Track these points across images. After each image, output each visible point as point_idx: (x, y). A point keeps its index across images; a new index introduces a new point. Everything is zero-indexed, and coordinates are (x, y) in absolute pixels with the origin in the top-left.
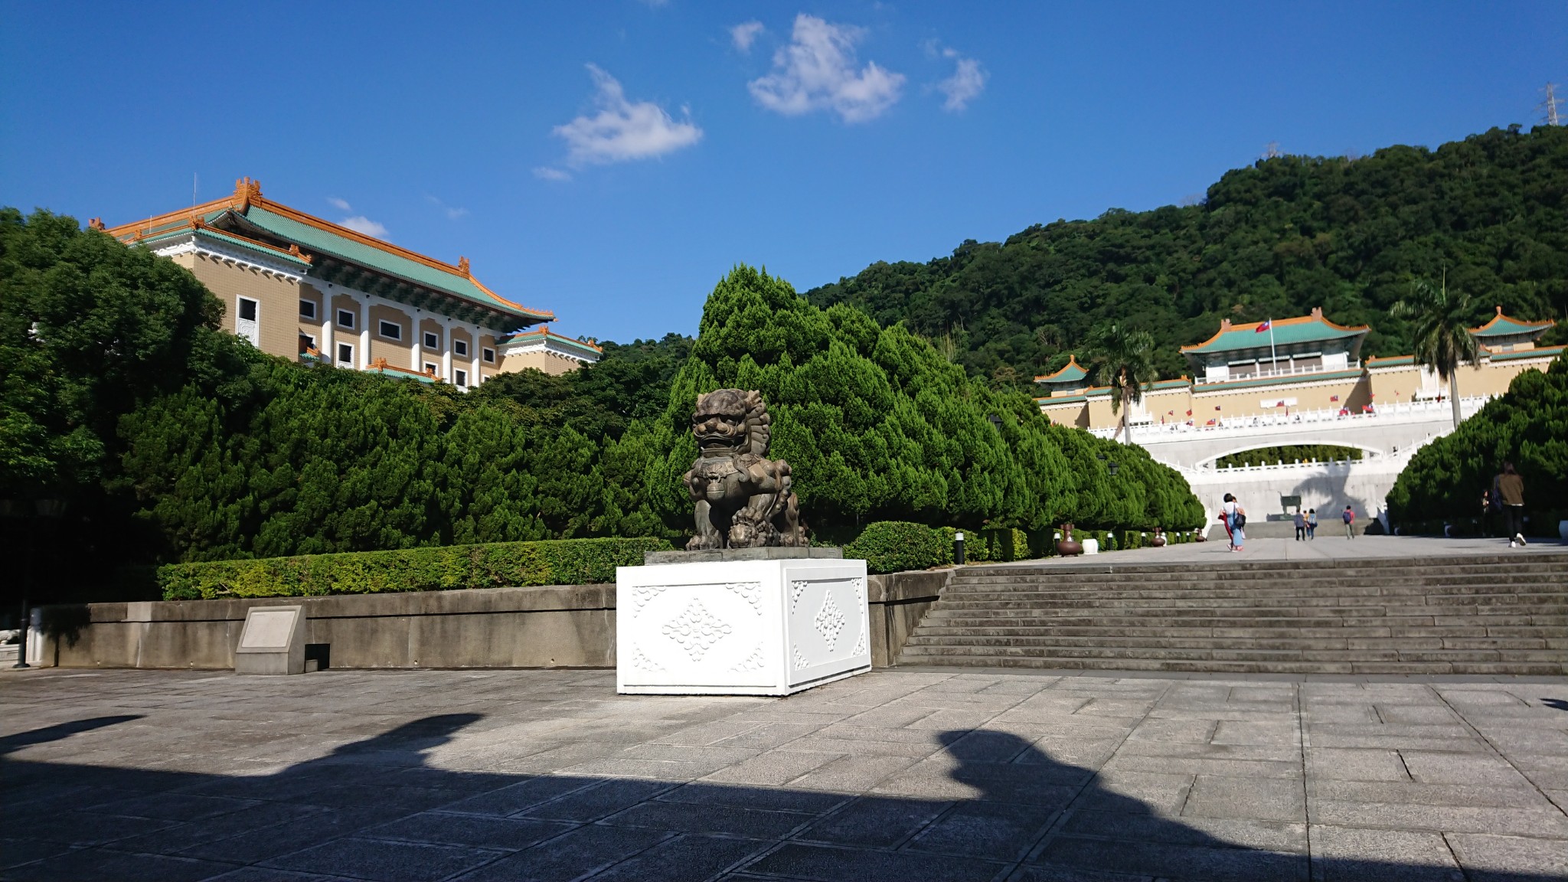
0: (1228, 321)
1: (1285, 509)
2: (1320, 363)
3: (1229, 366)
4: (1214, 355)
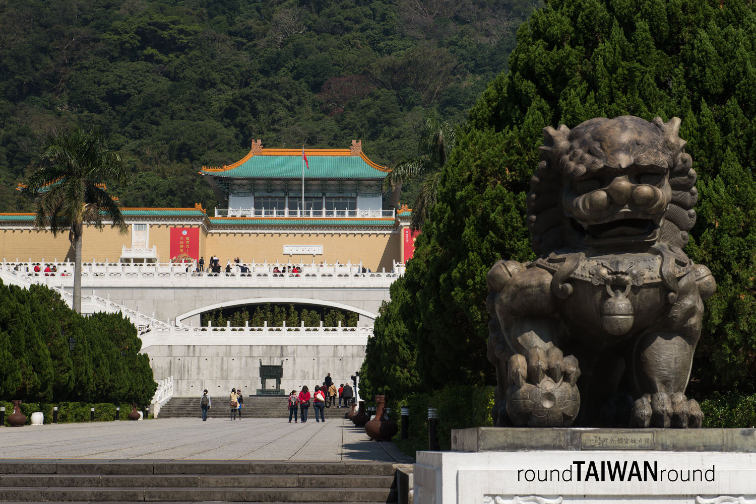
0: (259, 141)
1: (263, 382)
2: (353, 207)
3: (255, 197)
4: (239, 182)
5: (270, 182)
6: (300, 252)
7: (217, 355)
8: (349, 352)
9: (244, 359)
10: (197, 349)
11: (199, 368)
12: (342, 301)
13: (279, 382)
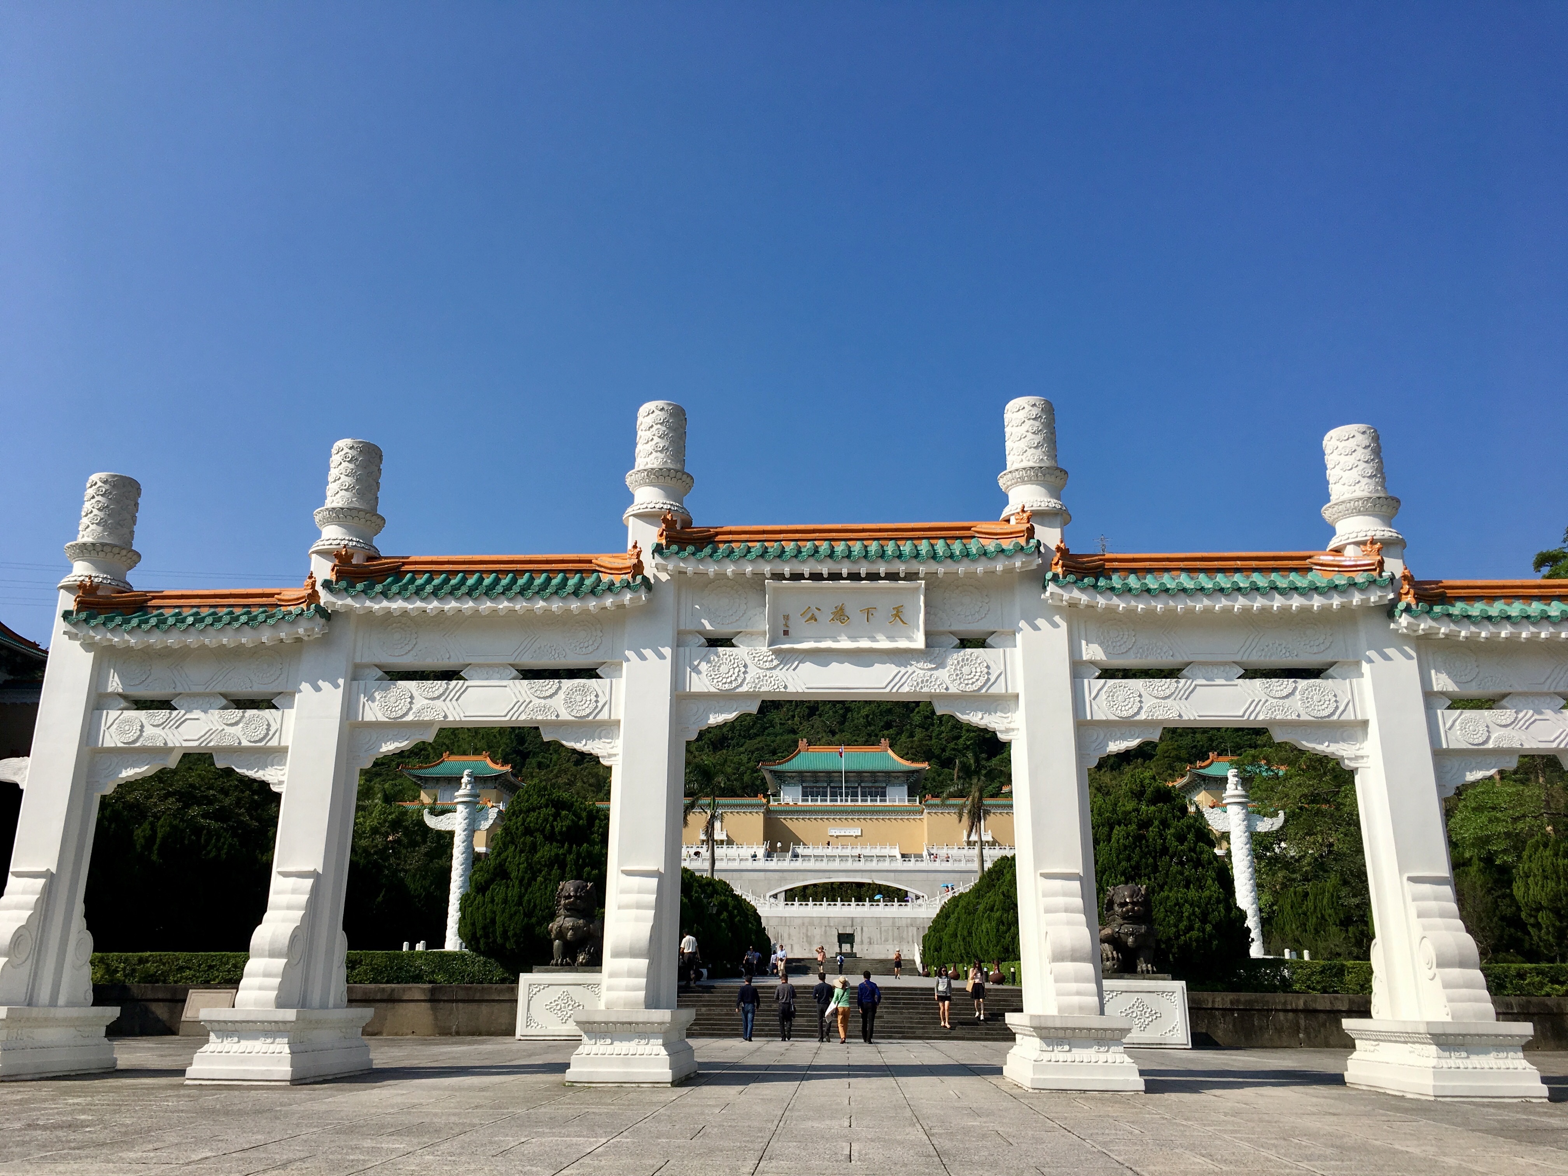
0: (805, 740)
2: (884, 795)
3: (803, 787)
4: (790, 774)
5: (815, 775)
6: (843, 834)
7: (803, 924)
8: (904, 923)
9: (823, 928)
10: (788, 919)
11: (789, 935)
12: (895, 881)
13: (852, 947)
